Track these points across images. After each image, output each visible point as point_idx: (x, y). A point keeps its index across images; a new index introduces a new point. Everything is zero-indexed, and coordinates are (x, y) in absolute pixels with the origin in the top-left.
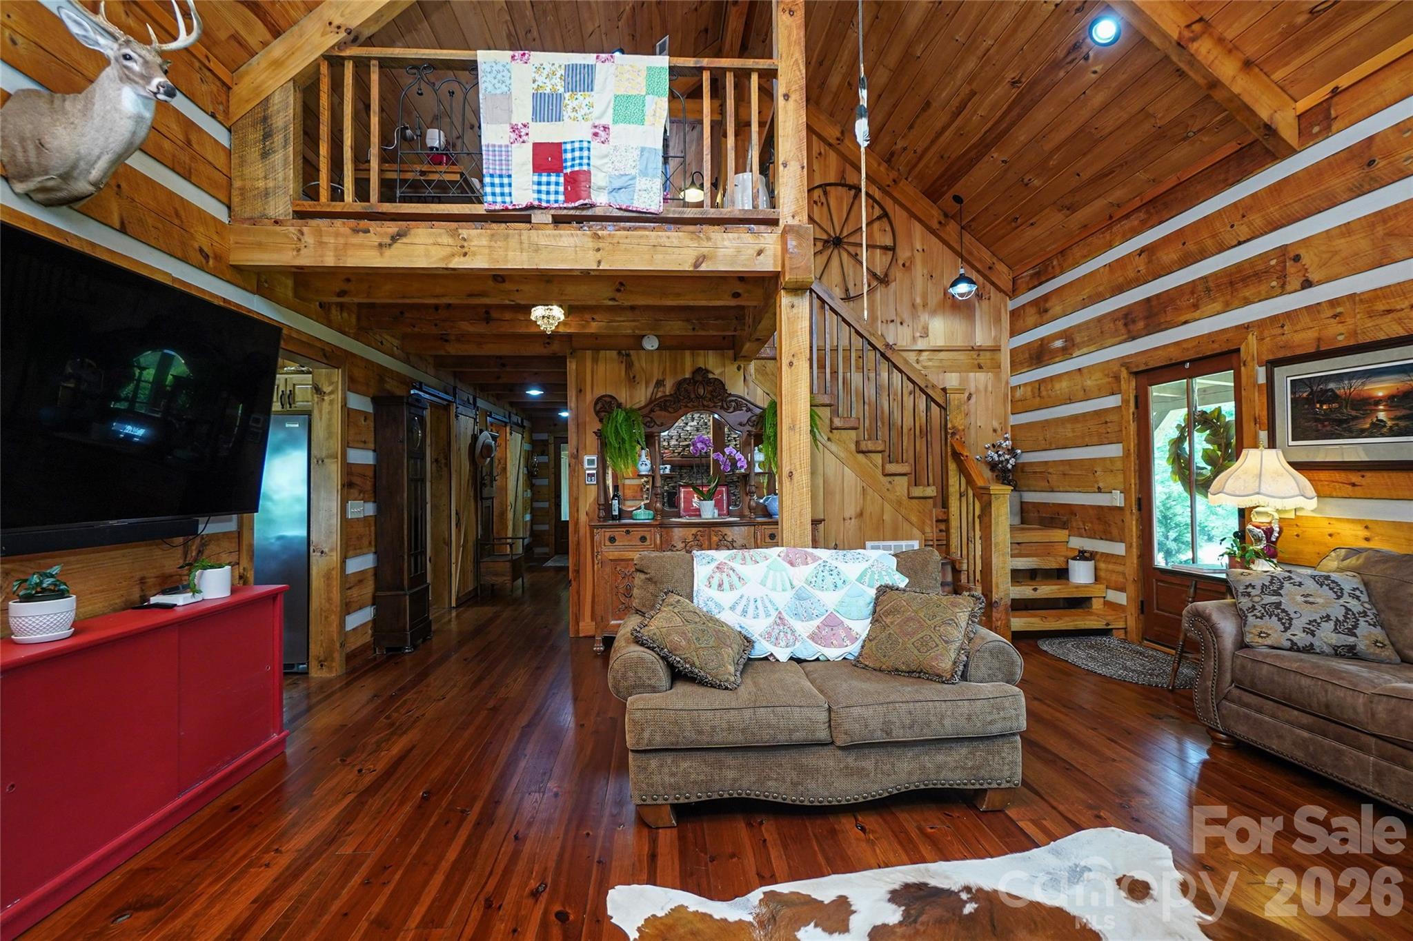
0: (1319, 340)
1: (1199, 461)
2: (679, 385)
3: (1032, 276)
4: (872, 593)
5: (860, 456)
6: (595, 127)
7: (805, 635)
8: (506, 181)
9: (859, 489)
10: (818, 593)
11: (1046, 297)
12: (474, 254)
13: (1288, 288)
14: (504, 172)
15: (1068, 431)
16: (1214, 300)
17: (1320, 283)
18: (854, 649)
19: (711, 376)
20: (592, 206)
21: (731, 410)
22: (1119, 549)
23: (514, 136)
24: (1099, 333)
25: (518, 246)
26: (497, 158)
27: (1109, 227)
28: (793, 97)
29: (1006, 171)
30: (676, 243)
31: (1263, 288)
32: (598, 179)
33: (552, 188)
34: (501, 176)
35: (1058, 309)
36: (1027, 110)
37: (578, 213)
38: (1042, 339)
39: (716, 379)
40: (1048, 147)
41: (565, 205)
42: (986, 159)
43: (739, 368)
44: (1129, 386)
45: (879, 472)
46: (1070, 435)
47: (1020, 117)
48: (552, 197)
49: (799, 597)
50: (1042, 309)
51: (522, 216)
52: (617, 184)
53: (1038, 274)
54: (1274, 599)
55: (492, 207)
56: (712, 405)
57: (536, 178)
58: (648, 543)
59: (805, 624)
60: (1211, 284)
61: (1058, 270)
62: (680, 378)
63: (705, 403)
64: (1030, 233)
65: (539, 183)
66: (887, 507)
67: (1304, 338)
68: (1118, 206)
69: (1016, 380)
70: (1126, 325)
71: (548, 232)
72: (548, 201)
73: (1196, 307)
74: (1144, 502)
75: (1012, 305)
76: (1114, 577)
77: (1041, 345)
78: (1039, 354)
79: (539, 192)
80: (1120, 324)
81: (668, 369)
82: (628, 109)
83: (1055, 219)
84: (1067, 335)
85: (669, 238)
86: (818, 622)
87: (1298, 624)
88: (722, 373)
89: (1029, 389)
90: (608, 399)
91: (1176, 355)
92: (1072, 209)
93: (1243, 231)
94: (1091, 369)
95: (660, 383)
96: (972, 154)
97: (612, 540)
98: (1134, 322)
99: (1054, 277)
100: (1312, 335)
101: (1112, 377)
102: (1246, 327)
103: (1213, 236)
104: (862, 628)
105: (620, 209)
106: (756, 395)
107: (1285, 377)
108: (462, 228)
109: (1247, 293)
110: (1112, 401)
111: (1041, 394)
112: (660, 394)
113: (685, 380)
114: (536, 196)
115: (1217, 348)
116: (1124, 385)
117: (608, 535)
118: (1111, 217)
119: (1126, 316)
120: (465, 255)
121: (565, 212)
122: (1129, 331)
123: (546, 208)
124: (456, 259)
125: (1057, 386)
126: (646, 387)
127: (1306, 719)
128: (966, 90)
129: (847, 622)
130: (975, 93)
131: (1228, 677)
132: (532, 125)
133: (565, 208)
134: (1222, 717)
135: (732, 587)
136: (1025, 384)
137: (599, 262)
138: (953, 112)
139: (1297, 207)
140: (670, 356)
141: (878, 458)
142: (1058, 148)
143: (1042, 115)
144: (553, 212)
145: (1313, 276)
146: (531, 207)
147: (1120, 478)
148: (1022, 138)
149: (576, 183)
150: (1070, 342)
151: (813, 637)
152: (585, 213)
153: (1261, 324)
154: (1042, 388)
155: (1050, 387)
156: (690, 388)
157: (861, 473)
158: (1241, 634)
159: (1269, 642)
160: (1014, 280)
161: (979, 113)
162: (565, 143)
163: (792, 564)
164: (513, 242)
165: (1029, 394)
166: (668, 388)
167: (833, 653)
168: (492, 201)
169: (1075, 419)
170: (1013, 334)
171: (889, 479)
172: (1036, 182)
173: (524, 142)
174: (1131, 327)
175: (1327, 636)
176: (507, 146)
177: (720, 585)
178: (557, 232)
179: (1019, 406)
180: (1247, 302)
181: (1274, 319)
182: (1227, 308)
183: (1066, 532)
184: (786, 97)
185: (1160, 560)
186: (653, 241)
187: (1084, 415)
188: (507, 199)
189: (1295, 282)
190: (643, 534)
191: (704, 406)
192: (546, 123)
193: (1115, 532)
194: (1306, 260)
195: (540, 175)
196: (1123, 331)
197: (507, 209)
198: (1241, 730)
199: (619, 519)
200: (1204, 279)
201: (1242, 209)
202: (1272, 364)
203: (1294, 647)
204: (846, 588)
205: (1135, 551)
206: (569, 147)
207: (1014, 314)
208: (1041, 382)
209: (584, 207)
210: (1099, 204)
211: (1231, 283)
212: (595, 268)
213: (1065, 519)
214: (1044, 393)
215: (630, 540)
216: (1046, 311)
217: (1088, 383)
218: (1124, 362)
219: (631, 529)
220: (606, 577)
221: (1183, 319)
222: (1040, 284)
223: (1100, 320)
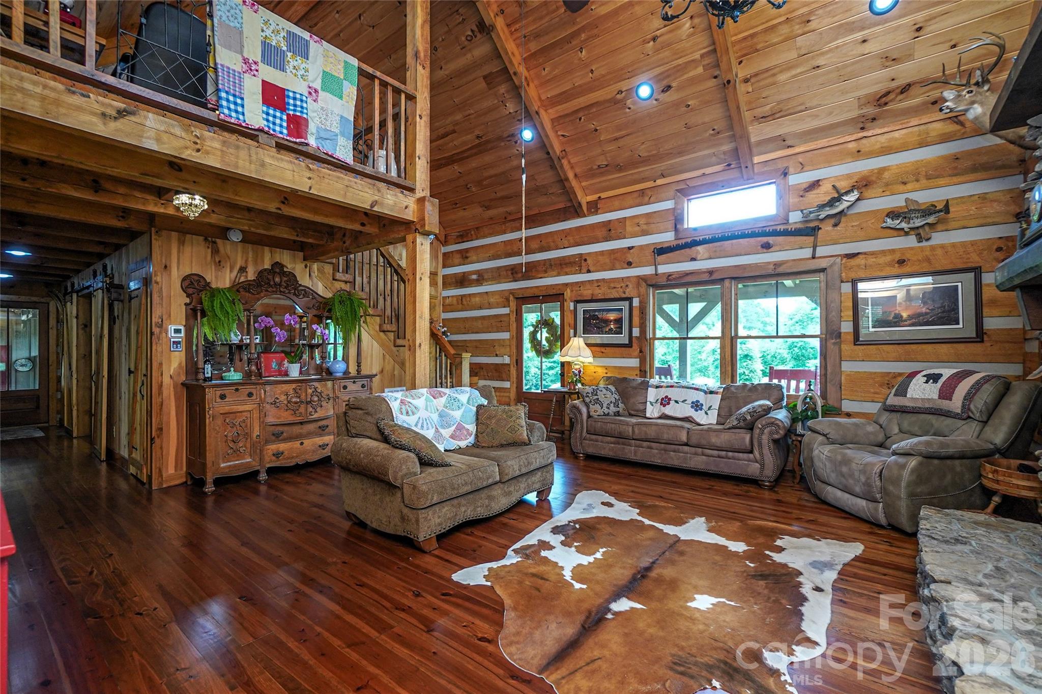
0: (592, 295)
1: (544, 342)
2: (261, 273)
3: (458, 237)
4: (475, 409)
5: (382, 334)
6: (310, 87)
7: (447, 437)
8: (239, 101)
9: (381, 355)
10: (450, 412)
11: (467, 250)
12: (207, 153)
13: (583, 271)
14: (237, 94)
15: (479, 324)
16: (553, 270)
17: (593, 272)
18: (471, 439)
19: (285, 270)
20: (307, 144)
21: (301, 297)
22: (507, 385)
23: (245, 67)
24: (498, 275)
25: (247, 158)
26: (231, 79)
27: (504, 223)
28: (424, 118)
29: (459, 178)
30: (360, 188)
31: (573, 269)
32: (312, 127)
33: (278, 121)
34: (234, 96)
35: (474, 258)
36: (480, 152)
37: (296, 146)
38: (464, 273)
39: (290, 272)
40: (486, 174)
41: (288, 138)
42: (450, 167)
43: (306, 266)
44: (513, 303)
45: (392, 344)
46: (481, 326)
47: (476, 154)
48: (278, 128)
49: (441, 416)
50: (464, 256)
51: (251, 134)
52: (323, 134)
53: (461, 236)
54: (596, 397)
55: (228, 119)
56: (287, 291)
57: (265, 109)
58: (254, 397)
59: (446, 430)
60: (553, 263)
61: (474, 237)
62: (261, 268)
63: (282, 289)
64: (461, 213)
65: (268, 114)
66: (397, 366)
67: (587, 293)
68: (510, 214)
69: (446, 293)
70: (512, 274)
71: (272, 154)
72: (274, 130)
73: (546, 272)
74: (519, 362)
75: (444, 249)
76: (504, 399)
77: (464, 276)
78: (462, 281)
79: (268, 120)
80: (509, 273)
81: (250, 259)
82: (331, 83)
83: (477, 210)
84: (480, 273)
85: (356, 183)
86: (453, 428)
87: (605, 405)
88: (294, 269)
89: (455, 299)
90: (196, 278)
91: (537, 293)
92: (488, 208)
93: (566, 243)
94: (493, 293)
95: (243, 270)
96: (443, 162)
97: (223, 397)
98: (516, 273)
99: (472, 240)
100: (590, 292)
101: (505, 298)
102: (567, 285)
103: (554, 242)
104: (472, 428)
105: (327, 154)
106: (317, 288)
107: (581, 308)
108: (195, 127)
109: (567, 270)
110: (506, 311)
111: (463, 303)
112: (242, 279)
113: (266, 270)
114: (266, 123)
115: (554, 292)
116: (511, 304)
117: (218, 393)
118: (505, 218)
119: (512, 269)
120: (198, 150)
121: (286, 143)
122: (514, 277)
123: (272, 135)
124: (189, 152)
125: (473, 300)
126: (231, 271)
127: (613, 439)
128: (450, 128)
129: (467, 426)
130: (455, 132)
131: (585, 430)
132: (260, 64)
133: (287, 140)
134: (583, 447)
135: (413, 413)
136: (452, 296)
137: (310, 188)
138: (439, 136)
139: (586, 239)
140: (253, 249)
141: (391, 335)
142: (491, 177)
143: (488, 158)
144: (277, 140)
145: (591, 269)
146: (261, 130)
147: (508, 349)
148: (474, 165)
149: (297, 124)
150: (482, 276)
151: (452, 437)
152: (300, 148)
153: (572, 284)
154: (464, 300)
155: (468, 299)
156: (270, 277)
157: (382, 345)
158: (588, 412)
159: (598, 414)
160: (446, 236)
161: (455, 143)
162: (288, 90)
163: (435, 398)
164: (243, 154)
165: (455, 302)
166: (251, 275)
167: (463, 444)
168: (226, 113)
169: (483, 318)
170: (444, 266)
171: (397, 348)
172: (474, 189)
173: (254, 75)
174: (515, 275)
175: (613, 409)
176: (240, 73)
177: (407, 413)
178: (279, 156)
179: (447, 308)
180: (567, 274)
181: (577, 283)
182: (559, 275)
183: (477, 378)
184: (421, 117)
185: (525, 388)
186: (346, 183)
187: (489, 316)
188: (241, 117)
189: (585, 270)
190: (250, 390)
191: (281, 291)
192: (272, 68)
193: (504, 376)
194: (589, 261)
195: (268, 107)
196: (511, 276)
197: (240, 125)
198: (591, 451)
199: (211, 381)
200: (550, 260)
201: (567, 233)
202: (577, 302)
203: (605, 415)
204: (464, 407)
205: (515, 385)
206: (291, 94)
207: (445, 254)
208: (462, 296)
209: (301, 144)
210: (501, 210)
211: (561, 264)
212: (307, 191)
213: (476, 371)
214: (465, 302)
215: (239, 396)
216: (467, 258)
217: (492, 300)
218: (511, 292)
219: (240, 388)
220: (217, 428)
221: (540, 276)
222: (463, 242)
223: (499, 268)
